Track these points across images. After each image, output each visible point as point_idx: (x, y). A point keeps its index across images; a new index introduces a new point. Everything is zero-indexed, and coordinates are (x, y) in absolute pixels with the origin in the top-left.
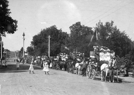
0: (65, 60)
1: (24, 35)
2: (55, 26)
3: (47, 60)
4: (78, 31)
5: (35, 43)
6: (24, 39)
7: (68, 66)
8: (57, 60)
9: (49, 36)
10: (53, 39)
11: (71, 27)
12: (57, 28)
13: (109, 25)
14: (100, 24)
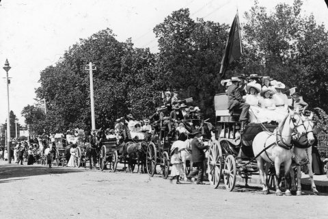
0: (141, 136)
1: (7, 68)
2: (111, 32)
3: (85, 141)
4: (183, 40)
5: (49, 91)
6: (9, 82)
7: (150, 154)
8: (115, 139)
9: (90, 65)
10: (104, 75)
11: (158, 29)
12: (116, 38)
13: (288, 13)
14: (258, 11)
